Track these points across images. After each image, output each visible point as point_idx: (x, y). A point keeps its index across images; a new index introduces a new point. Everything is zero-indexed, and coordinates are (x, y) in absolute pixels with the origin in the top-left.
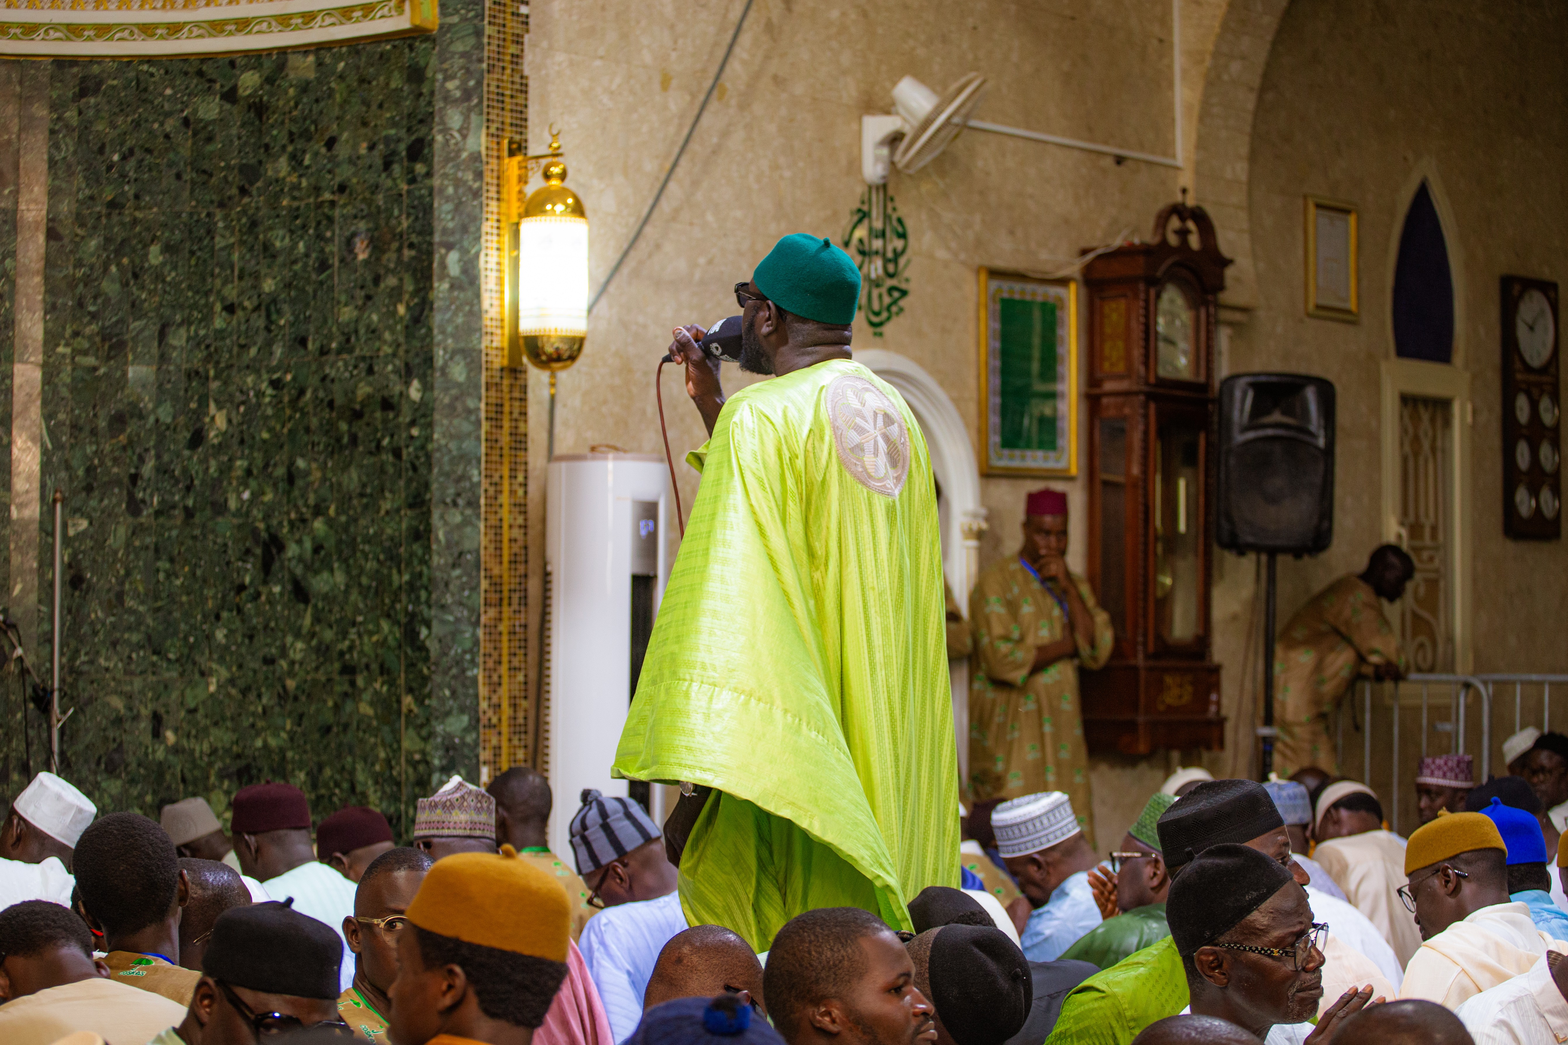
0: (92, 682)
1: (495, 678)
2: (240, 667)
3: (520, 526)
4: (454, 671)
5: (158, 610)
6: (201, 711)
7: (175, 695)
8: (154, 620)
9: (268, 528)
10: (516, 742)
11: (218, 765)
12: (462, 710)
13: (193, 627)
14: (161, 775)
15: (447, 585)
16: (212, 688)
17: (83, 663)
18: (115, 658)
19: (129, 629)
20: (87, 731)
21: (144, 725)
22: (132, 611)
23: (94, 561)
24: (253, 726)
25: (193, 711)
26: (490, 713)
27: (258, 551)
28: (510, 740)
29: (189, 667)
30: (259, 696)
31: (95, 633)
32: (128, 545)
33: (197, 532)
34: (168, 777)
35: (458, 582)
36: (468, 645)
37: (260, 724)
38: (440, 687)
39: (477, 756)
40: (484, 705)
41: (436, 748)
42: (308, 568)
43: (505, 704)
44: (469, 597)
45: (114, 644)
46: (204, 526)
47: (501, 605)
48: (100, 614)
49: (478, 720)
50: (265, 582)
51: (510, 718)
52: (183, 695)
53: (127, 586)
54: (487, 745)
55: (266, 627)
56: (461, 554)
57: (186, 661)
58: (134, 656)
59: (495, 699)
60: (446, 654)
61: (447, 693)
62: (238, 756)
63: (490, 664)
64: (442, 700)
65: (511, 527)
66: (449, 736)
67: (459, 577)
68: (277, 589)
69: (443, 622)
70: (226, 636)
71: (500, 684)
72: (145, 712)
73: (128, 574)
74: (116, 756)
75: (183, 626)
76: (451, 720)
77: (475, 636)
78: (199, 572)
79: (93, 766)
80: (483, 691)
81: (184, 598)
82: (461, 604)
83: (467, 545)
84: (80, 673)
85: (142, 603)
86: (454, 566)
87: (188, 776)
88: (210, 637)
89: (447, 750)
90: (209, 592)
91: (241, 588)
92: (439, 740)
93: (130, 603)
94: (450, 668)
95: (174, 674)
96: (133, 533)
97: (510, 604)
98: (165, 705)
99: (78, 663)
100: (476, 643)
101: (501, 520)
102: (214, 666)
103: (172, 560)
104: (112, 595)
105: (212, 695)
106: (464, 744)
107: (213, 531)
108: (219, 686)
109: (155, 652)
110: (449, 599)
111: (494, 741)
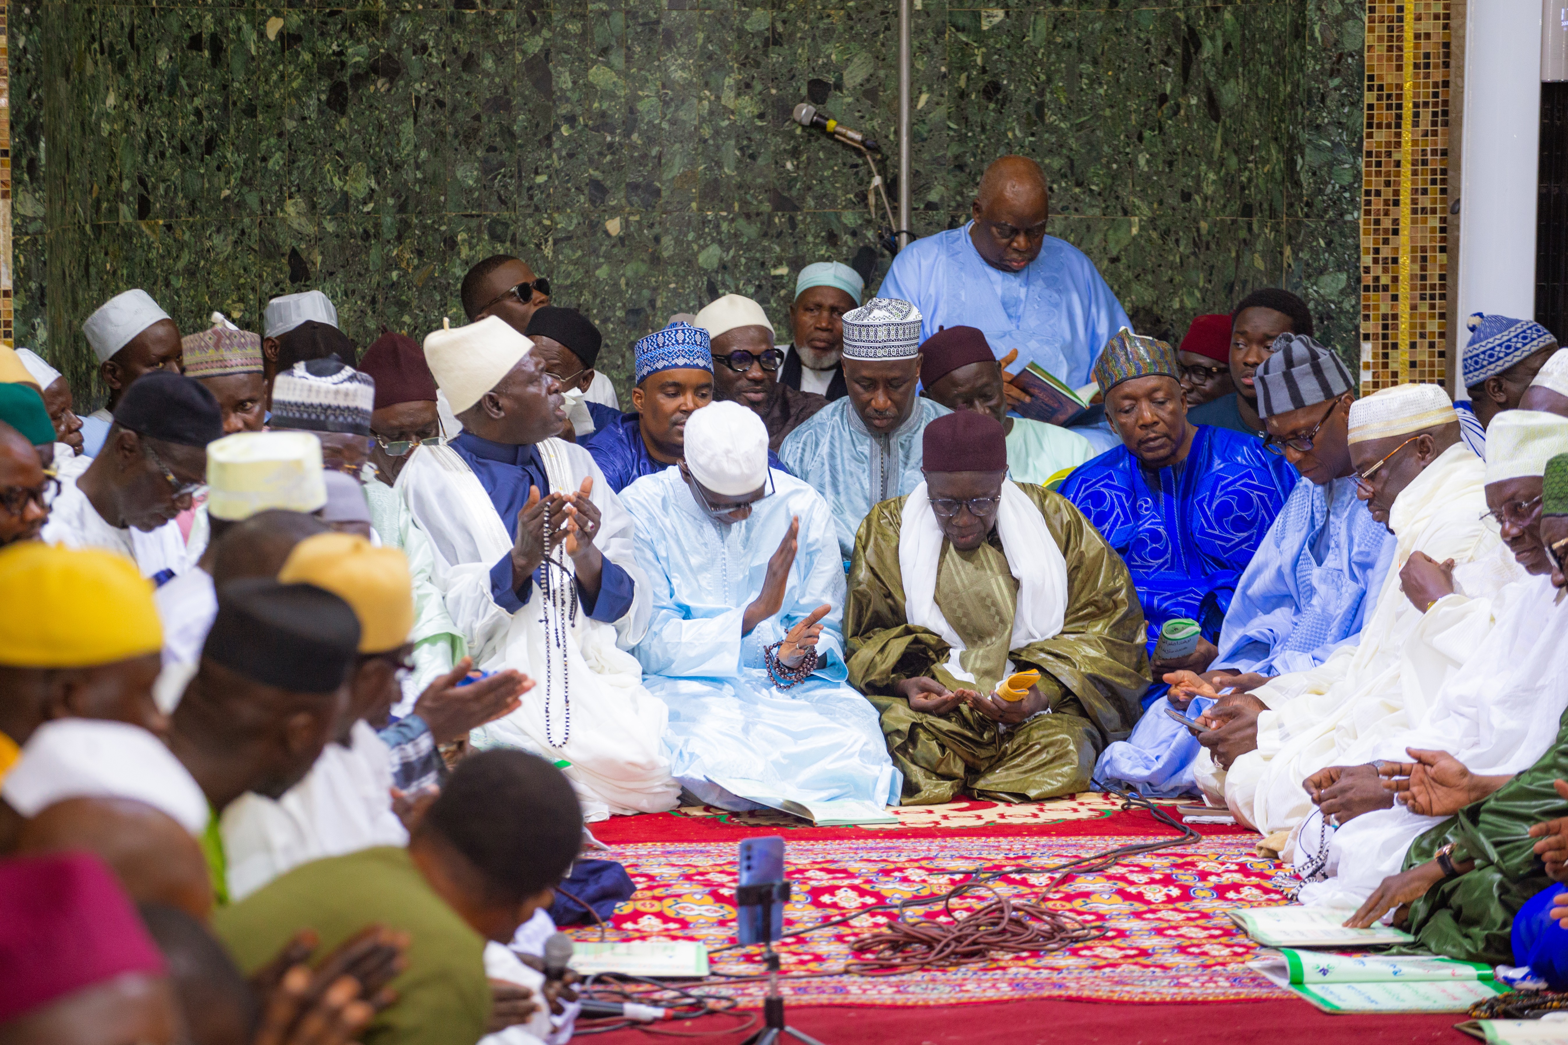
1: (1387, 223)
2: (1161, 203)
3: (1437, 17)
4: (1331, 214)
5: (1080, 127)
6: (1124, 261)
7: (1097, 239)
8: (1077, 139)
9: (1188, 18)
10: (1424, 308)
12: (1339, 268)
13: (1116, 150)
15: (1323, 99)
16: (1135, 231)
19: (1051, 151)
22: (1053, 129)
23: (1012, 62)
24: (1171, 280)
25: (1115, 260)
26: (1377, 270)
27: (1178, 50)
28: (1414, 307)
29: (1112, 202)
30: (1177, 241)
32: (1050, 42)
33: (1120, 25)
35: (1336, 95)
36: (1347, 179)
37: (1178, 279)
38: (1312, 235)
39: (1357, 328)
40: (1367, 260)
42: (1219, 74)
43: (1405, 260)
44: (1348, 116)
46: (1128, 16)
47: (1398, 126)
48: (1019, 133)
49: (1358, 280)
50: (1185, 92)
51: (1413, 277)
52: (1105, 240)
53: (1048, 96)
54: (1371, 313)
55: (1184, 150)
56: (1340, 56)
57: (1109, 194)
58: (1055, 186)
59: (1386, 252)
60: (1321, 192)
61: (1322, 243)
63: (1377, 205)
64: (1315, 252)
65: (1418, 18)
66: (1323, 301)
67: (1336, 89)
68: (1194, 101)
69: (1318, 148)
70: (1148, 162)
71: (1396, 232)
73: (1049, 80)
75: (1106, 148)
76: (1326, 279)
77: (1354, 166)
78: (1122, 78)
80: (1367, 241)
81: (1108, 112)
82: (1340, 124)
83: (1349, 45)
85: (1064, 118)
86: (1332, 74)
88: (1132, 163)
90: (1132, 105)
91: (1163, 99)
93: (1051, 118)
94: (1326, 211)
95: (1097, 212)
96: (1055, 27)
97: (1416, 124)
100: (1357, 176)
101: (1401, 9)
102: (1137, 201)
103: (1095, 62)
104: (1031, 108)
105: (1134, 238)
106: (1341, 311)
107: (1137, 23)
108: (1142, 228)
109: (1079, 184)
110: (1325, 118)
111: (1385, 308)
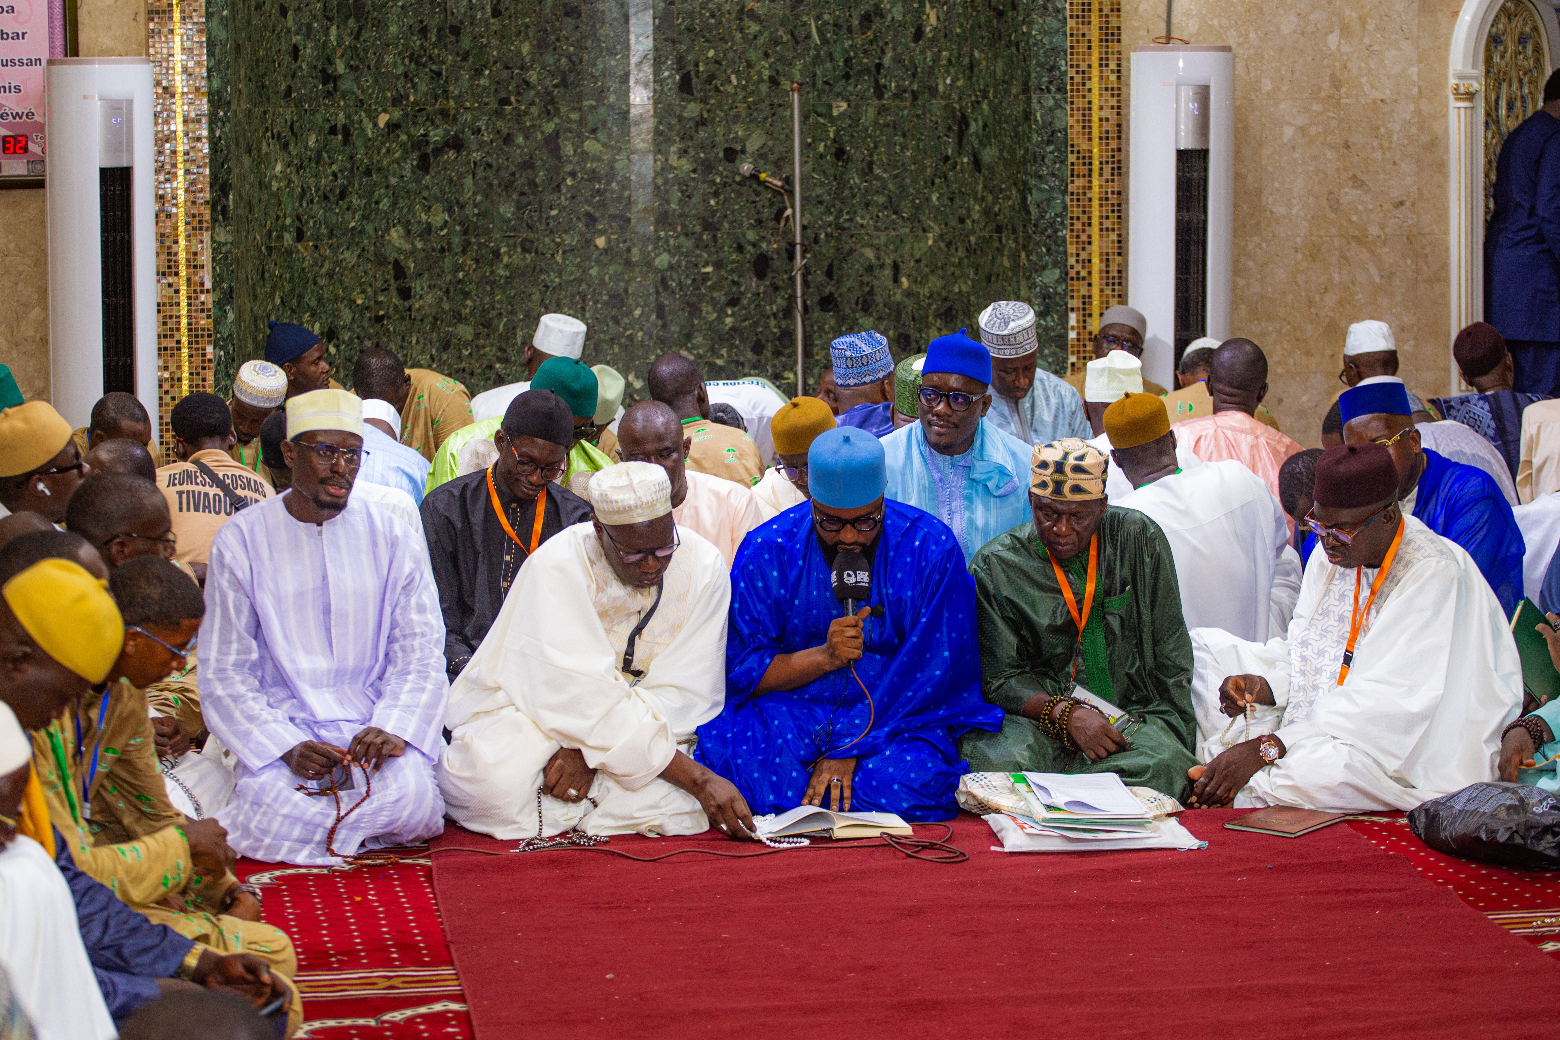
0: (852, 236)
1: (1084, 237)
2: (946, 224)
3: (1112, 108)
4: (1049, 231)
5: (896, 176)
6: (924, 261)
7: (907, 247)
8: (894, 184)
9: (961, 107)
10: (1108, 291)
11: (934, 307)
12: (1055, 265)
13: (918, 191)
14: (899, 314)
15: (1043, 160)
16: (930, 242)
17: (846, 220)
18: (868, 217)
19: (877, 192)
20: (849, 276)
21: (888, 272)
22: (879, 178)
23: (852, 136)
24: (953, 274)
25: (918, 261)
26: (1078, 267)
27: (955, 128)
28: (1102, 291)
29: (916, 224)
30: (956, 249)
31: (854, 196)
32: (876, 123)
33: (919, 112)
34: (903, 316)
35: (1051, 156)
36: (1059, 209)
37: (957, 273)
38: (1038, 244)
39: (1066, 304)
40: (1072, 261)
41: (1036, 297)
42: (981, 143)
43: (1096, 260)
44: (1059, 169)
45: (867, 205)
46: (924, 106)
47: (1090, 176)
48: (857, 180)
49: (1067, 274)
50: (960, 154)
51: (1101, 271)
52: (912, 248)
53: (875, 157)
54: (1075, 294)
55: (960, 191)
56: (1053, 132)
57: (914, 219)
58: (880, 214)
59: (1084, 255)
60: (1042, 217)
61: (1044, 250)
62: (945, 299)
63: (1078, 226)
64: (1040, 256)
65: (1101, 108)
66: (1045, 287)
67: (1052, 152)
68: (965, 160)
69: (1041, 190)
70: (938, 199)
71: (1090, 243)
72: (888, 261)
73: (876, 147)
74: (869, 298)
75: (912, 191)
76: (1047, 273)
77: (1063, 201)
78: (921, 145)
79: (853, 306)
80: (1071, 249)
81: (912, 167)
82: (1054, 175)
83: (1058, 125)
84: (843, 229)
85: (886, 171)
86: (1049, 143)
87: (916, 315)
88: (928, 200)
89: (1044, 299)
90: (928, 162)
91: (947, 158)
92: (1038, 289)
93: (877, 171)
94: (1046, 229)
95: (907, 230)
96: (879, 113)
97: (1101, 175)
98: (902, 256)
99: (841, 221)
100: (1065, 208)
101: (1090, 103)
102: (931, 224)
103: (904, 135)
104: (864, 164)
105: (930, 247)
106: (1056, 293)
107: (930, 111)
108: (935, 241)
109: (895, 213)
110: (1044, 171)
111: (1084, 291)
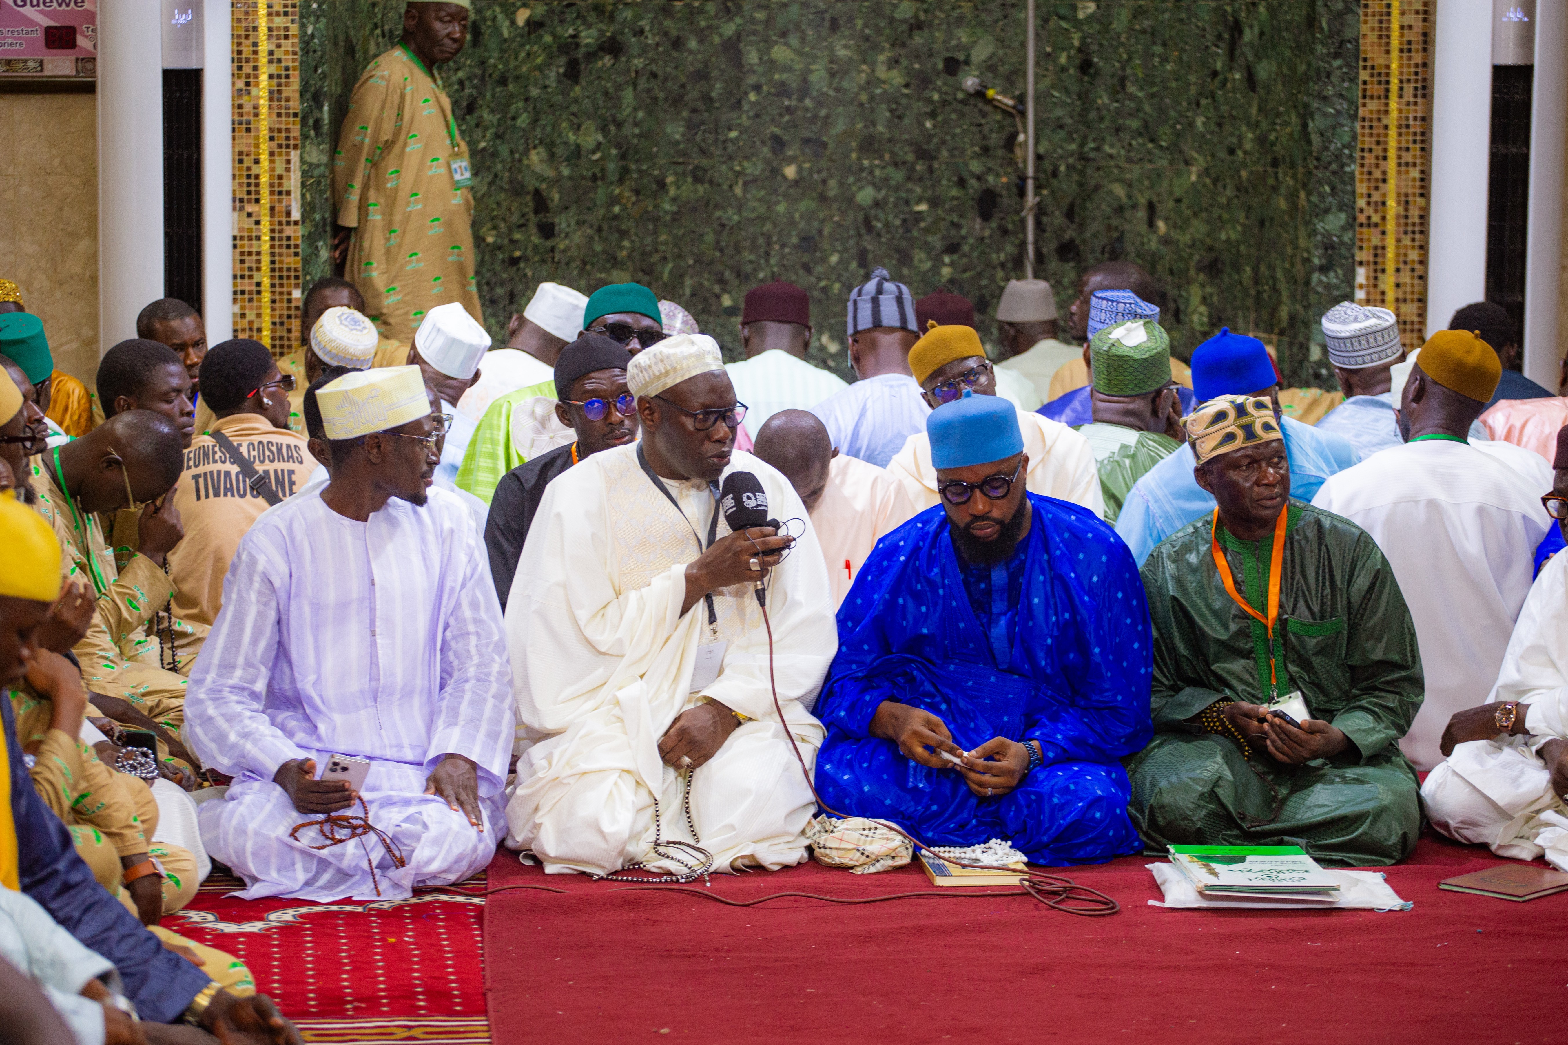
0: (1098, 169)
1: (1377, 174)
2: (1213, 156)
3: (1417, 12)
4: (1334, 166)
5: (1153, 96)
6: (1186, 201)
7: (1165, 184)
8: (1151, 105)
9: (1234, 11)
10: (1407, 241)
11: (1196, 257)
12: (1341, 207)
13: (1180, 114)
14: (1154, 265)
15: (1328, 77)
16: (1193, 178)
17: (1092, 149)
18: (1118, 145)
19: (1131, 115)
20: (1094, 218)
21: (1142, 214)
22: (1132, 97)
23: (1101, 45)
24: (1220, 218)
25: (1178, 201)
26: (1370, 211)
27: (1226, 36)
28: (1398, 240)
29: (1177, 155)
30: (1225, 187)
31: (1101, 119)
32: (1131, 29)
33: (1183, 16)
34: (1159, 268)
35: (1338, 73)
36: (1347, 139)
37: (1225, 216)
38: (1320, 183)
39: (1353, 256)
40: (1361, 203)
41: (1317, 247)
42: (1256, 55)
43: (1391, 203)
44: (1347, 89)
45: (1118, 130)
46: (1189, 9)
47: (1387, 97)
48: (1106, 100)
49: (1355, 219)
50: (1231, 69)
51: (1398, 216)
52: (1171, 185)
53: (1129, 71)
54: (1365, 245)
55: (1230, 115)
56: (1342, 43)
57: (1174, 149)
58: (1134, 142)
59: (1376, 197)
60: (1326, 148)
61: (1327, 189)
62: (1210, 249)
63: (1370, 159)
64: (1322, 196)
65: (1403, 13)
66: (1328, 235)
67: (1340, 68)
68: (1237, 76)
69: (1325, 115)
70: (1204, 124)
71: (1384, 181)
72: (1142, 201)
73: (1130, 59)
74: (1118, 245)
75: (1173, 114)
76: (1330, 217)
77: (1353, 130)
78: (1185, 57)
79: (1098, 255)
80: (1361, 188)
81: (1174, 84)
82: (1341, 96)
83: (1348, 34)
84: (1088, 160)
85: (1141, 88)
86: (1336, 55)
87: (1175, 268)
88: (1192, 125)
89: (1326, 249)
90: (1192, 78)
91: (1215, 74)
92: (1319, 238)
93: (1131, 88)
94: (1330, 163)
95: (1165, 162)
96: (1135, 17)
97: (1400, 96)
98: (1158, 194)
99: (1086, 149)
100: (1354, 137)
101: (1389, 6)
102: (1195, 155)
103: (1165, 45)
104: (1115, 80)
105: (1193, 184)
106: (1342, 243)
107: (1196, 14)
108: (1199, 176)
109: (1152, 140)
110: (1330, 91)
111: (1376, 241)
